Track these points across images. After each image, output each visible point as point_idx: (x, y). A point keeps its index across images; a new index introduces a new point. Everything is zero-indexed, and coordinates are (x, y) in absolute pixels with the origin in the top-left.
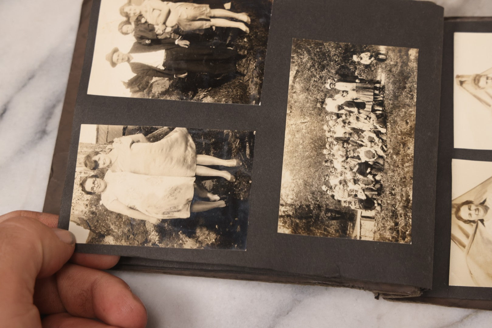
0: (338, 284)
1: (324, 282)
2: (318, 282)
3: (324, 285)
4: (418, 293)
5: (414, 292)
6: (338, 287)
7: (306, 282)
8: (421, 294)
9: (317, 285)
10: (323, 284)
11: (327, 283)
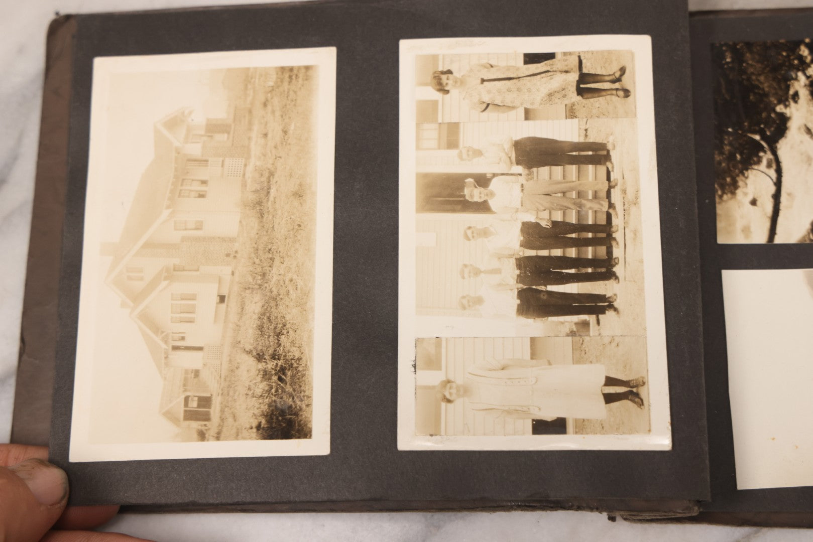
0: (552, 505)
1: (527, 504)
2: (517, 504)
3: (528, 509)
4: (695, 511)
5: (688, 509)
6: (553, 511)
7: (494, 507)
8: (698, 511)
9: (515, 510)
10: (526, 508)
11: (532, 504)
